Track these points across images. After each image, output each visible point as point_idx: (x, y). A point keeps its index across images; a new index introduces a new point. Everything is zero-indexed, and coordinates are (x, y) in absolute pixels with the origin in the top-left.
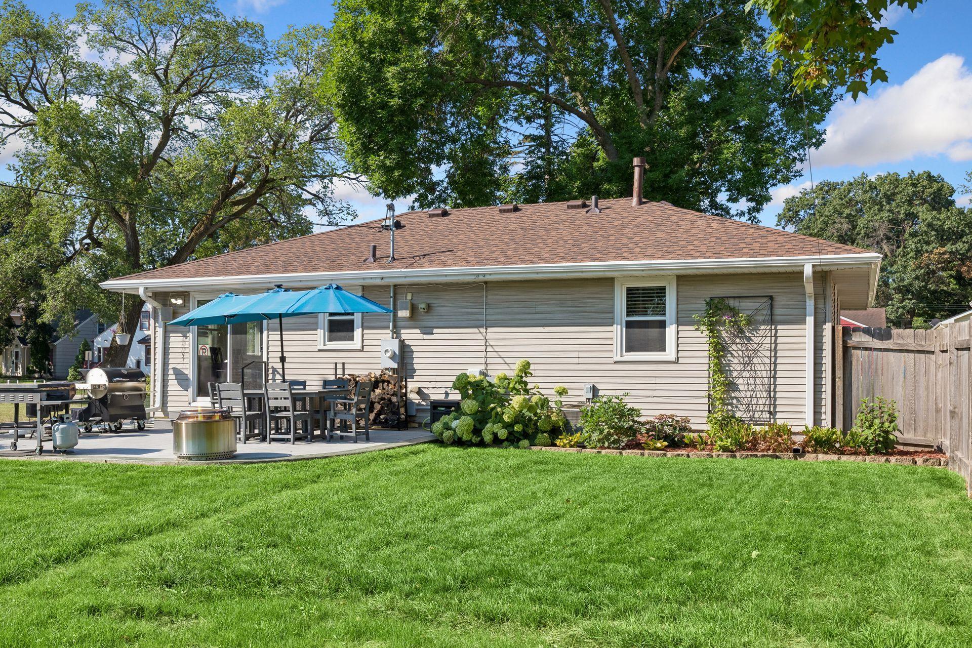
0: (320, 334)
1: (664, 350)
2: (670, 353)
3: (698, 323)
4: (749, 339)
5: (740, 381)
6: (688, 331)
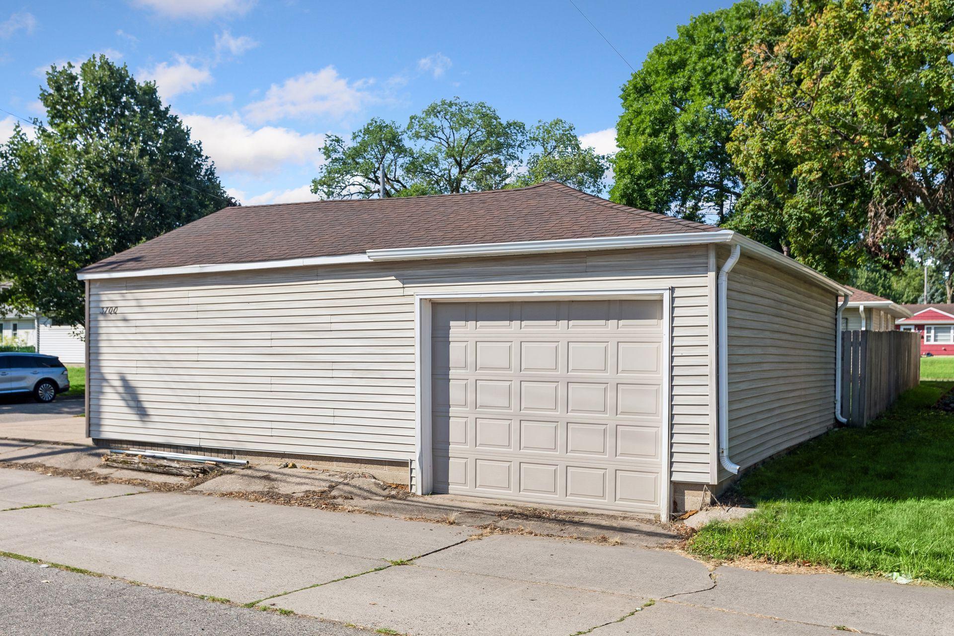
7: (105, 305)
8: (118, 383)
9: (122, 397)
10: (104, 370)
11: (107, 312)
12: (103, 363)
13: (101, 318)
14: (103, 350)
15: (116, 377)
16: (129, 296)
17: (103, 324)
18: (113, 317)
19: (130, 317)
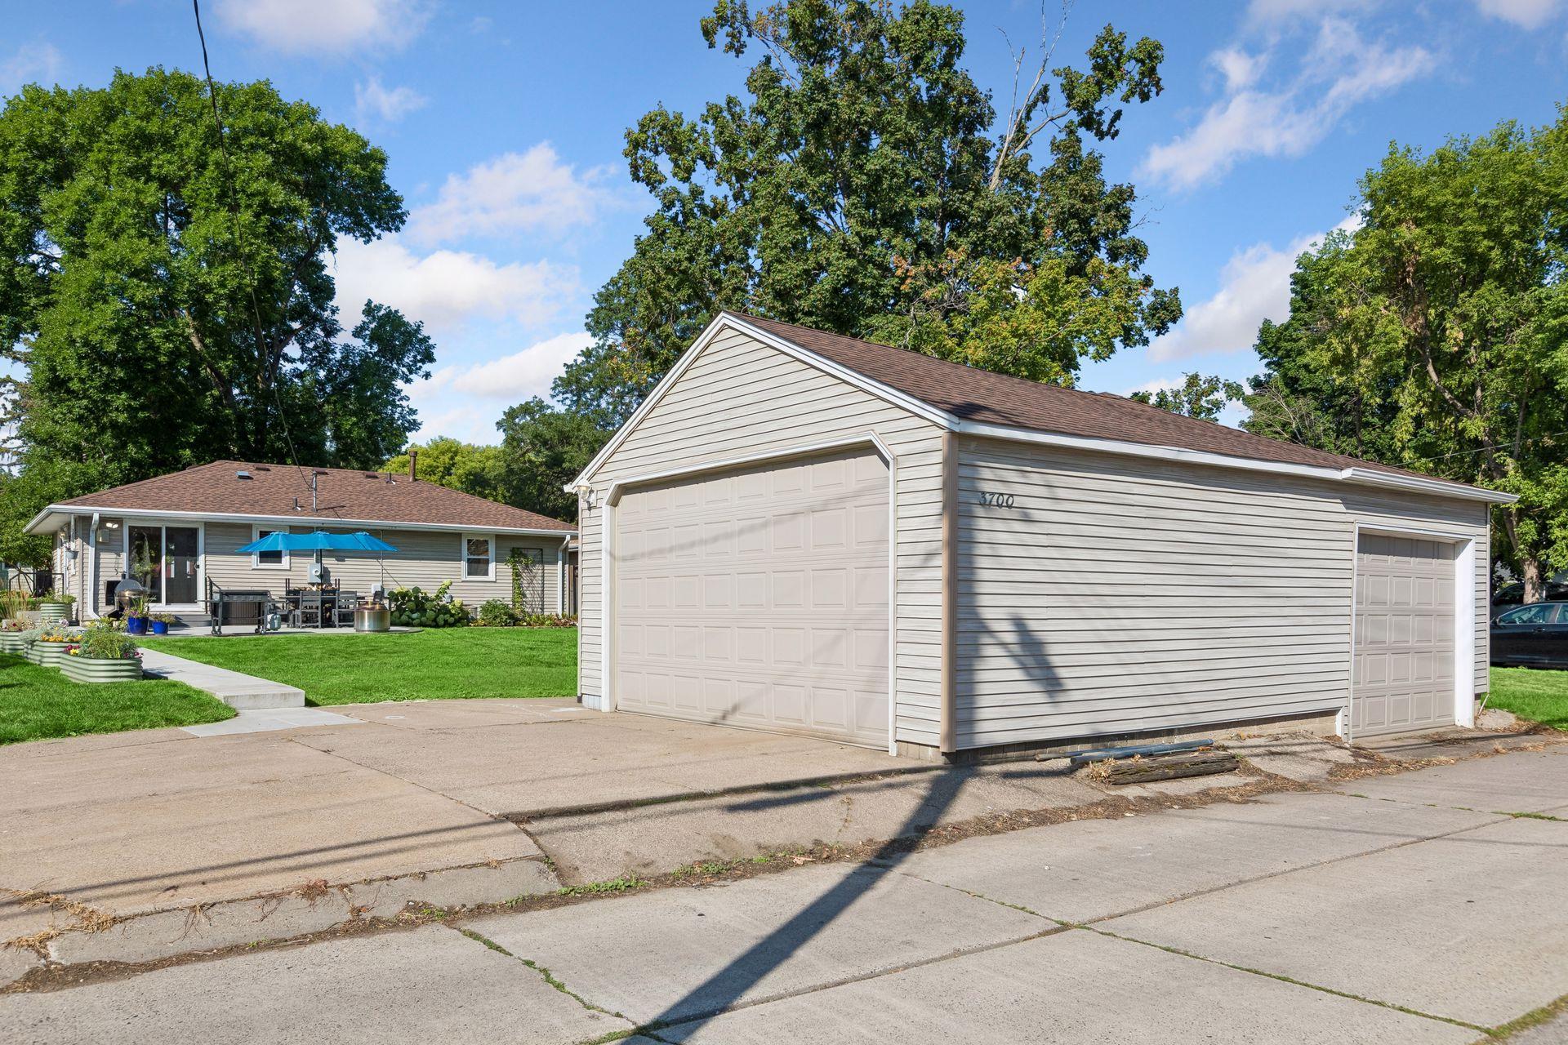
0: (255, 558)
1: (487, 575)
2: (491, 576)
3: (508, 561)
4: (531, 571)
5: (527, 592)
6: (502, 566)
7: (987, 487)
8: (1010, 638)
9: (1021, 663)
10: (986, 613)
11: (994, 502)
12: (984, 600)
13: (979, 511)
14: (984, 575)
15: (1007, 626)
16: (1036, 478)
17: (983, 524)
18: (1004, 512)
19: (1037, 515)
